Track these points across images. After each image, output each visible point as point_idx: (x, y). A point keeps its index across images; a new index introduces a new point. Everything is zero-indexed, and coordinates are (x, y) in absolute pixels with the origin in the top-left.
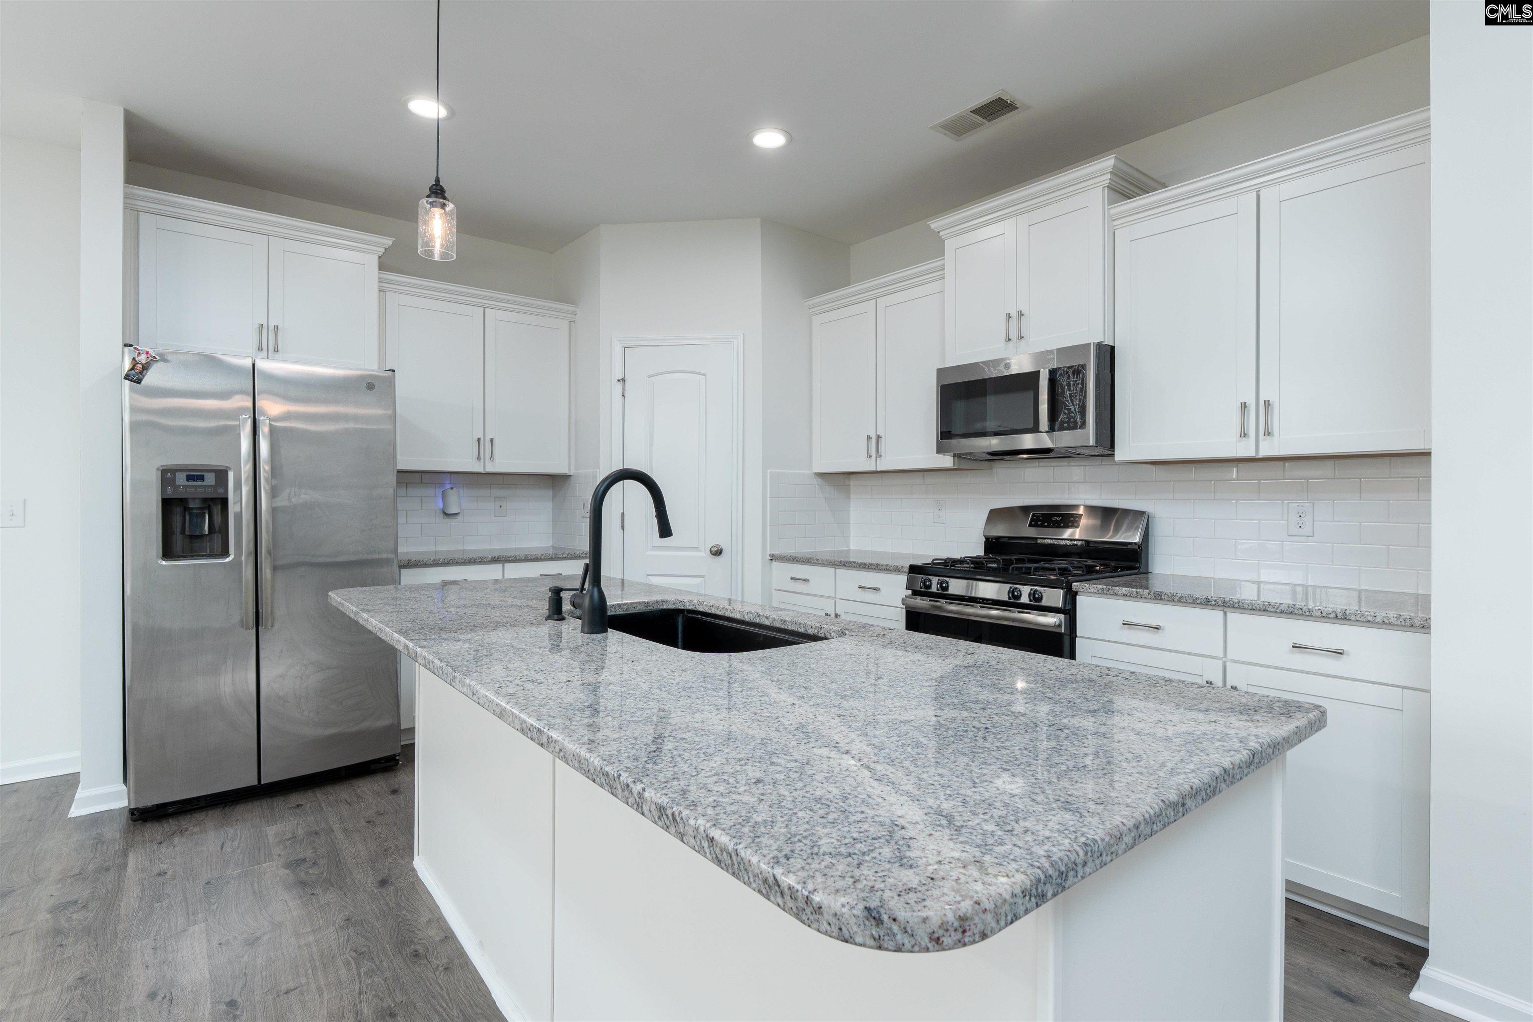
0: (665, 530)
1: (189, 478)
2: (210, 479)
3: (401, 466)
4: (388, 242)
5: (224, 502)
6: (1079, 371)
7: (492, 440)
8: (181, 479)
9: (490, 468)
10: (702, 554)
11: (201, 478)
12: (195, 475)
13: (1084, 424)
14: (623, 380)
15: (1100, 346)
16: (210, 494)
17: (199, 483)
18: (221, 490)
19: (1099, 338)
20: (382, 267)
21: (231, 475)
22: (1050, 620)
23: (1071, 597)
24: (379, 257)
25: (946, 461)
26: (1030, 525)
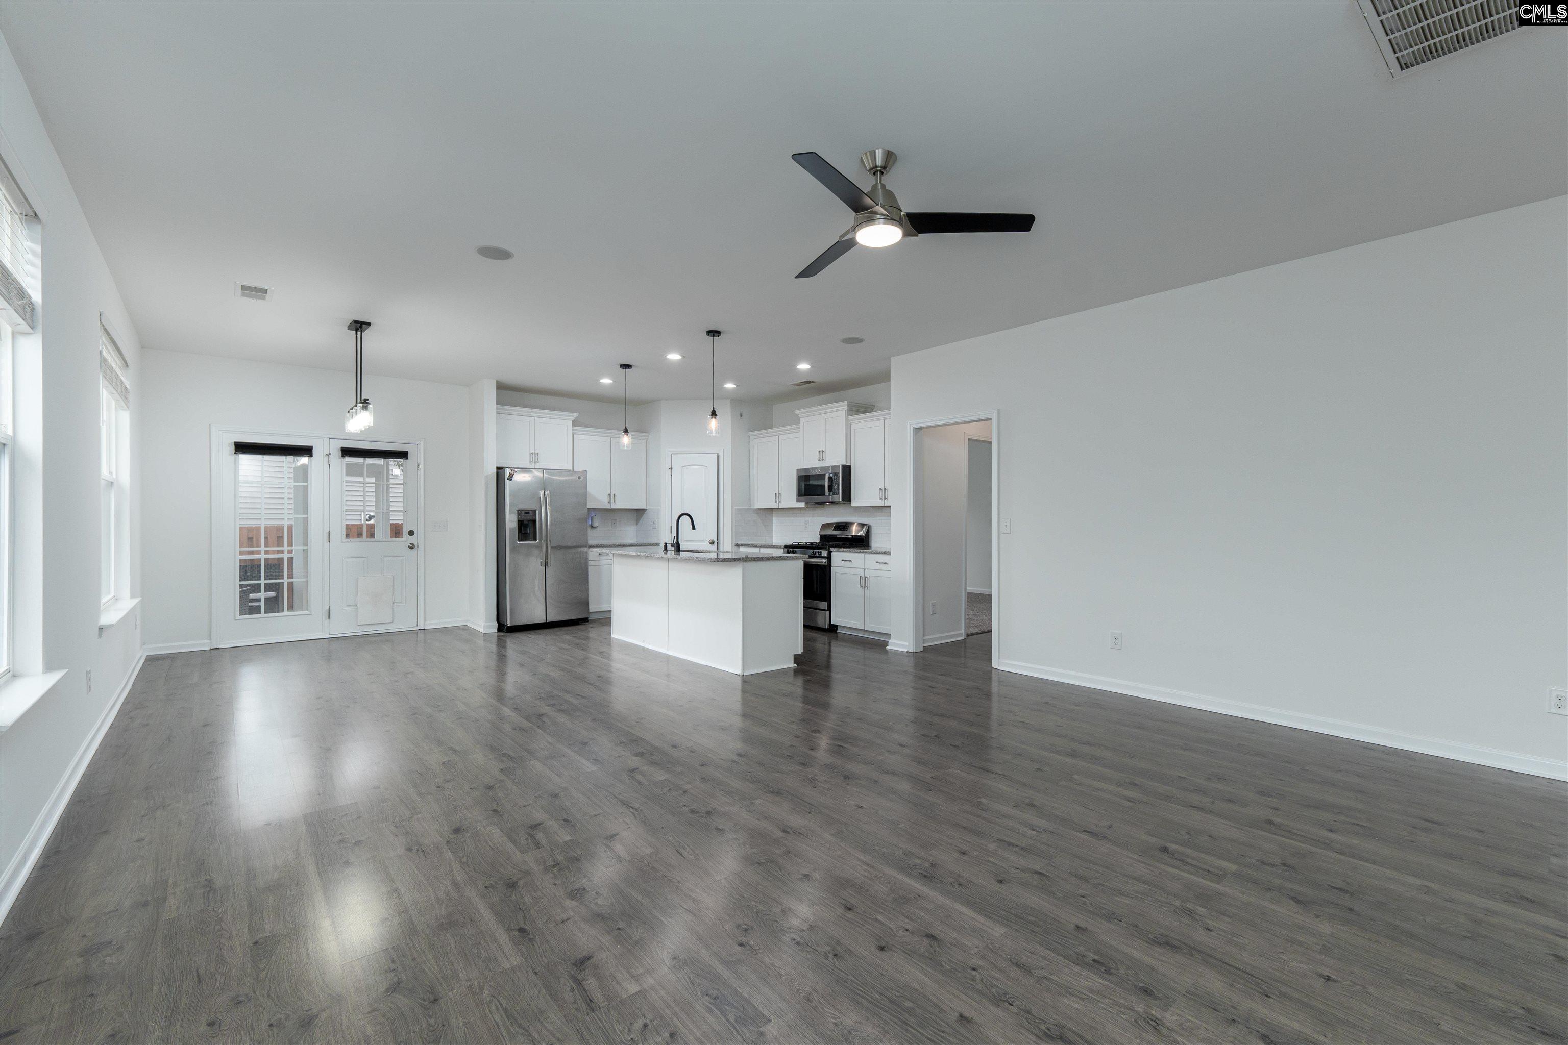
0: (694, 528)
1: (526, 513)
2: (531, 514)
3: (589, 507)
4: (576, 415)
5: (534, 522)
6: (836, 475)
7: (614, 495)
8: (523, 514)
9: (613, 507)
10: (705, 544)
11: (528, 513)
12: (527, 512)
13: (838, 494)
14: (671, 468)
15: (844, 467)
16: (531, 518)
17: (528, 515)
18: (534, 517)
19: (844, 464)
20: (573, 425)
21: (537, 512)
22: (824, 561)
23: (830, 553)
24: (573, 421)
25: (802, 505)
26: (833, 530)
